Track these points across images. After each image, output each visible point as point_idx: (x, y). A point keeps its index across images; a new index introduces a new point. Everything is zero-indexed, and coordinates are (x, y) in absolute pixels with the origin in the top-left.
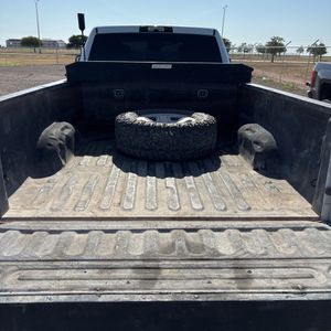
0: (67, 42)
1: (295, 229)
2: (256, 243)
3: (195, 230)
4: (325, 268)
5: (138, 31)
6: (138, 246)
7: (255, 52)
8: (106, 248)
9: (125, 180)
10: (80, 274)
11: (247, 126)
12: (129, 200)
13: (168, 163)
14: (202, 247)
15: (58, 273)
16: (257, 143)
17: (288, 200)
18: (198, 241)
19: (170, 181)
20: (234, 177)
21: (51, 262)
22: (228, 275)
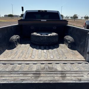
1: (79, 63)
2: (68, 67)
3: (51, 64)
4: (87, 74)
5: (38, 11)
7: (70, 18)
8: (26, 68)
9: (33, 51)
10: (18, 75)
11: (66, 36)
12: (33, 56)
13: (45, 46)
14: (53, 68)
15: (12, 75)
16: (69, 41)
17: (77, 56)
18: (52, 67)
19: (45, 51)
20: (63, 50)
21: (10, 72)
22: (59, 76)
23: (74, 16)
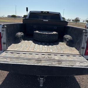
0: (23, 17)
3: (50, 55)
4: (79, 63)
6: (37, 57)
9: (35, 45)
12: (35, 49)
13: (46, 43)
16: (67, 39)
17: (73, 51)
18: (51, 57)
19: (46, 46)
20: (61, 46)
23: (75, 19)
